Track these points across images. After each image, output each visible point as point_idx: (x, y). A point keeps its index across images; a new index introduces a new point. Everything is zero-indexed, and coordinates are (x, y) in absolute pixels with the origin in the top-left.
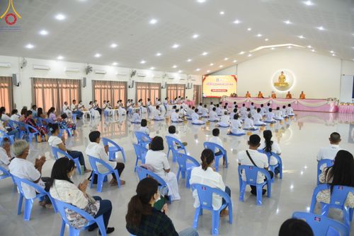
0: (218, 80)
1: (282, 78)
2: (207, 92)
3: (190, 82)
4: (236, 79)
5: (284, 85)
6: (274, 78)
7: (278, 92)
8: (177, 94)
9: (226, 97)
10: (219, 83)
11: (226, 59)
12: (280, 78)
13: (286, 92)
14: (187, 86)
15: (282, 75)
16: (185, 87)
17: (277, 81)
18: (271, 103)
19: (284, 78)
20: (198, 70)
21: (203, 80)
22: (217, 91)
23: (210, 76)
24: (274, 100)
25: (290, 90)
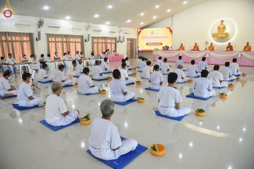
0: (152, 33)
1: (222, 28)
2: (142, 46)
3: (122, 35)
4: (171, 31)
5: (223, 36)
6: (211, 28)
7: (217, 44)
8: (106, 47)
9: (157, 50)
10: (154, 36)
11: (157, 7)
12: (219, 28)
13: (226, 44)
14: (118, 39)
15: (222, 24)
16: (116, 41)
17: (216, 31)
18: (207, 56)
19: (224, 28)
20: (129, 21)
21: (139, 33)
22: (152, 44)
23: (145, 29)
24: (212, 53)
25: (231, 41)
